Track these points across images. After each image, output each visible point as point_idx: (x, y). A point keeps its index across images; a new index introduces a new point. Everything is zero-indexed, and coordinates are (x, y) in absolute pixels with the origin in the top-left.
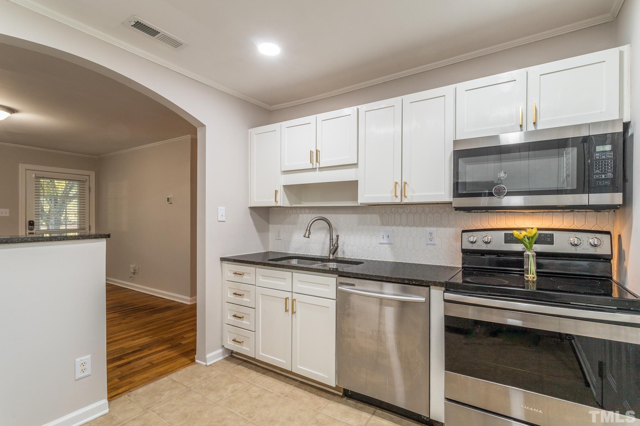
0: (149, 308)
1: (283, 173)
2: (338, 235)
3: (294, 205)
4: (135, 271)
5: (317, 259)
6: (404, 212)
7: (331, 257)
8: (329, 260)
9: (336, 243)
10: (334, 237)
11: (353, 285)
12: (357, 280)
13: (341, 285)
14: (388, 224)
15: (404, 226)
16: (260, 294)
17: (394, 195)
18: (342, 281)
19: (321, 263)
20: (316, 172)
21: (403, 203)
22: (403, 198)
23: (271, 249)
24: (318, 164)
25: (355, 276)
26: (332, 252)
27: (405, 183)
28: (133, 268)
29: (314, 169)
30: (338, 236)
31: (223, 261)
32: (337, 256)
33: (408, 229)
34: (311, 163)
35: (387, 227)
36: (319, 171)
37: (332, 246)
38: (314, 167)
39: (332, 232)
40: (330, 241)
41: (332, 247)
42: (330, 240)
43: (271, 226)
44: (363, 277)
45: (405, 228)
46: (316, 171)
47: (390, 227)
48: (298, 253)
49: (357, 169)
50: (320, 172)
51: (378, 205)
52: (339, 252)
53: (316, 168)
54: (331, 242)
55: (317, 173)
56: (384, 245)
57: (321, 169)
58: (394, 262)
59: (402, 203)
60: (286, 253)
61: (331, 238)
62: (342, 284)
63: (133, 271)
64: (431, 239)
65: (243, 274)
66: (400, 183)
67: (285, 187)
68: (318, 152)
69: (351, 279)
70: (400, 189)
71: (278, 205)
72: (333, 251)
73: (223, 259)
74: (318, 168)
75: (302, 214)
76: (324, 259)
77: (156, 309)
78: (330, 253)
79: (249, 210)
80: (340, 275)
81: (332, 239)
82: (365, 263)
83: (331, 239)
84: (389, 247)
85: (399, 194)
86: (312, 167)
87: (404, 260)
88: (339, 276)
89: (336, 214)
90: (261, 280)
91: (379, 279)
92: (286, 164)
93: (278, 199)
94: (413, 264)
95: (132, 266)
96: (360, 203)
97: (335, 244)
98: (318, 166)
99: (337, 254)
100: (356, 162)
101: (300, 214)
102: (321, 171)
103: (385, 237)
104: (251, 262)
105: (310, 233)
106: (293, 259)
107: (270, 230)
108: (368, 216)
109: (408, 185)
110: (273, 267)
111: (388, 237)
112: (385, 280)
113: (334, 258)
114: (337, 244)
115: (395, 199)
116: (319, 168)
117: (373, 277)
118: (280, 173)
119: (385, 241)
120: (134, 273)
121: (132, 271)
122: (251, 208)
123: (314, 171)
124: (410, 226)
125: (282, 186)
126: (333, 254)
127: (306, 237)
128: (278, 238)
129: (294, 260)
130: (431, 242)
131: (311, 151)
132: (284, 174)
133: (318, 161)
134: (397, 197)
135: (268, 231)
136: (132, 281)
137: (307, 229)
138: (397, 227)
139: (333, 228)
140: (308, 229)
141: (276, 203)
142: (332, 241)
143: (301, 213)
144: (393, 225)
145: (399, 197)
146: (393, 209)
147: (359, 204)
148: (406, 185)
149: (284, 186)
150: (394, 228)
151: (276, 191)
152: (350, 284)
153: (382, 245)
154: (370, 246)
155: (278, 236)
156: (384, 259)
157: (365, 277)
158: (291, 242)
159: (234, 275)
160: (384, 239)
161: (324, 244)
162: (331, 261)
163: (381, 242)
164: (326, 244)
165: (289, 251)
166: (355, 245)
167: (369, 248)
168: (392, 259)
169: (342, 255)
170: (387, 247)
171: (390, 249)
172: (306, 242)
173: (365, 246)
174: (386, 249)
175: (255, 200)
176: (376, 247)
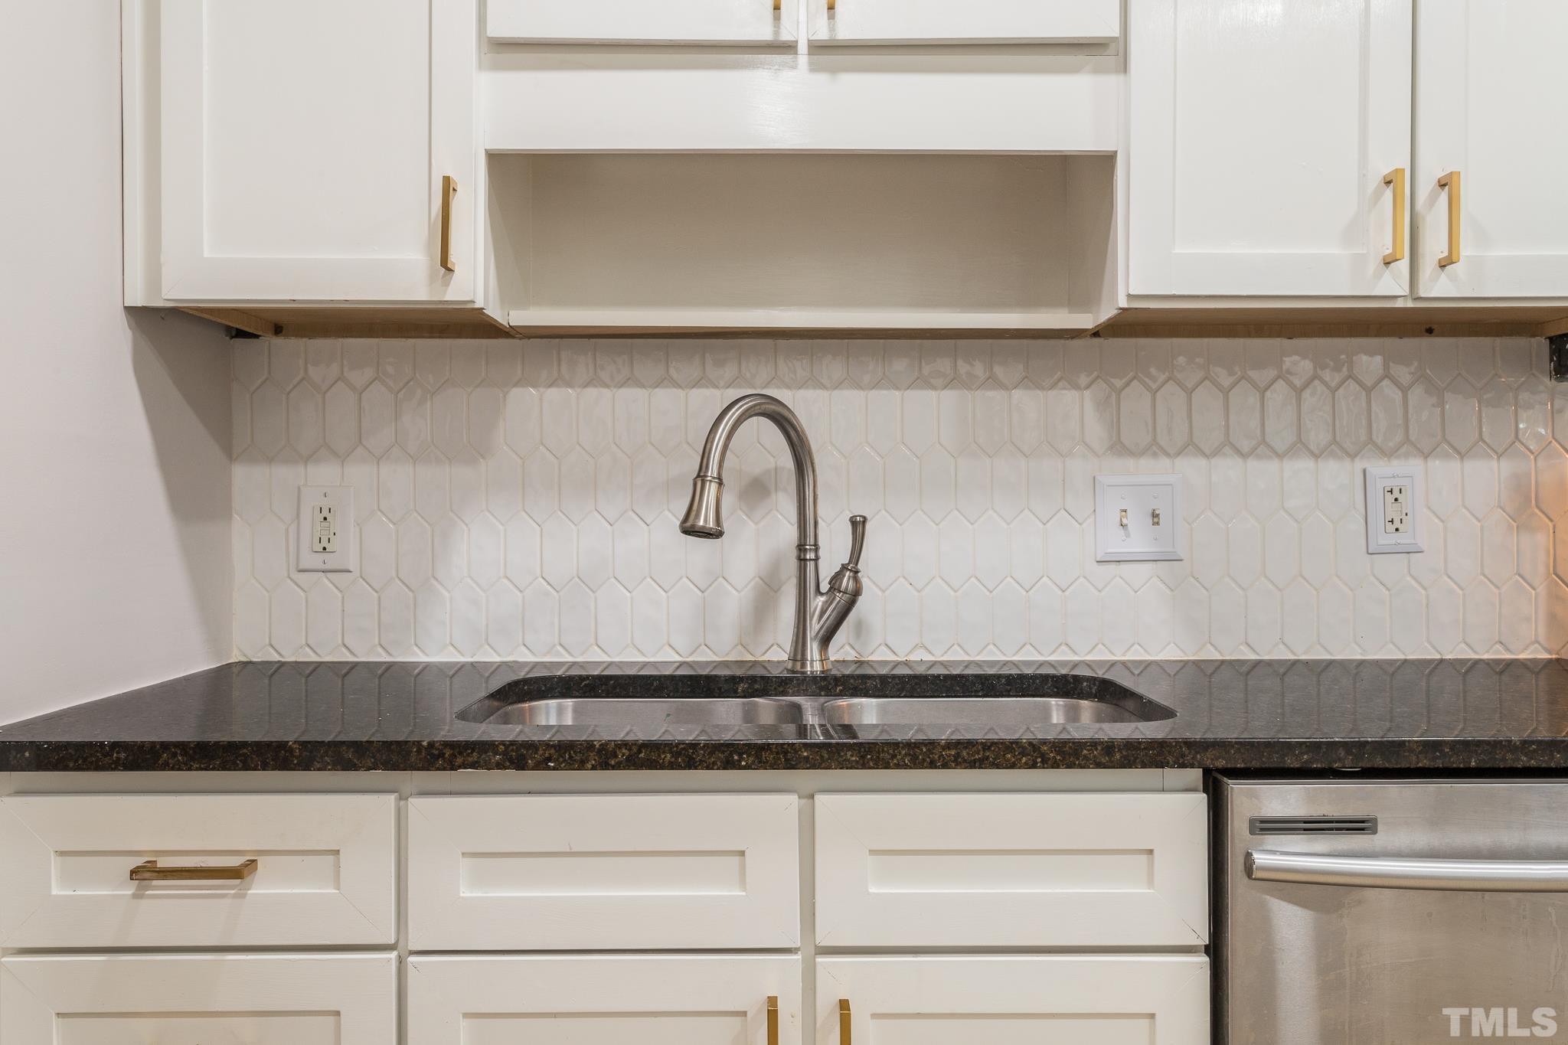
1: (493, 57)
2: (865, 519)
9: (844, 565)
11: (1360, 826)
12: (1394, 789)
14: (1153, 448)
15: (1246, 456)
22: (1428, 270)
25: (1380, 763)
26: (823, 632)
30: (858, 525)
33: (1265, 471)
35: (1145, 462)
36: (808, 68)
37: (818, 588)
39: (819, 500)
40: (802, 560)
41: (822, 595)
42: (801, 549)
43: (243, 475)
45: (1253, 464)
47: (1167, 462)
50: (817, 78)
54: (810, 566)
56: (1125, 566)
58: (1185, 663)
61: (809, 540)
62: (1271, 829)
64: (1397, 524)
67: (493, 168)
72: (829, 622)
79: (129, 333)
81: (816, 546)
83: (810, 546)
84: (1155, 580)
87: (1244, 648)
93: (458, 251)
97: (837, 577)
99: (855, 643)
103: (1138, 521)
108: (1028, 403)
111: (1155, 515)
114: (856, 572)
115: (1378, 276)
116: (824, 48)
118: (470, 53)
119: (1139, 541)
125: (481, 152)
130: (1402, 539)
135: (224, 508)
138: (1204, 463)
142: (816, 560)
144: (1180, 453)
145: (1404, 263)
150: (1190, 469)
152: (1332, 822)
153: (1113, 566)
154: (1042, 580)
155: (324, 543)
156: (1126, 651)
157: (1450, 759)
158: (437, 580)
159: (130, 892)
160: (1128, 535)
161: (716, 584)
162: (836, 685)
163: (1109, 551)
164: (725, 583)
165: (417, 645)
166: (940, 581)
167: (1030, 593)
168: (1174, 643)
169: (847, 647)
170: (1149, 580)
171: (1163, 586)
172: (549, 587)
173: (1009, 579)
174: (1136, 592)
175: (206, 254)
176: (1077, 582)
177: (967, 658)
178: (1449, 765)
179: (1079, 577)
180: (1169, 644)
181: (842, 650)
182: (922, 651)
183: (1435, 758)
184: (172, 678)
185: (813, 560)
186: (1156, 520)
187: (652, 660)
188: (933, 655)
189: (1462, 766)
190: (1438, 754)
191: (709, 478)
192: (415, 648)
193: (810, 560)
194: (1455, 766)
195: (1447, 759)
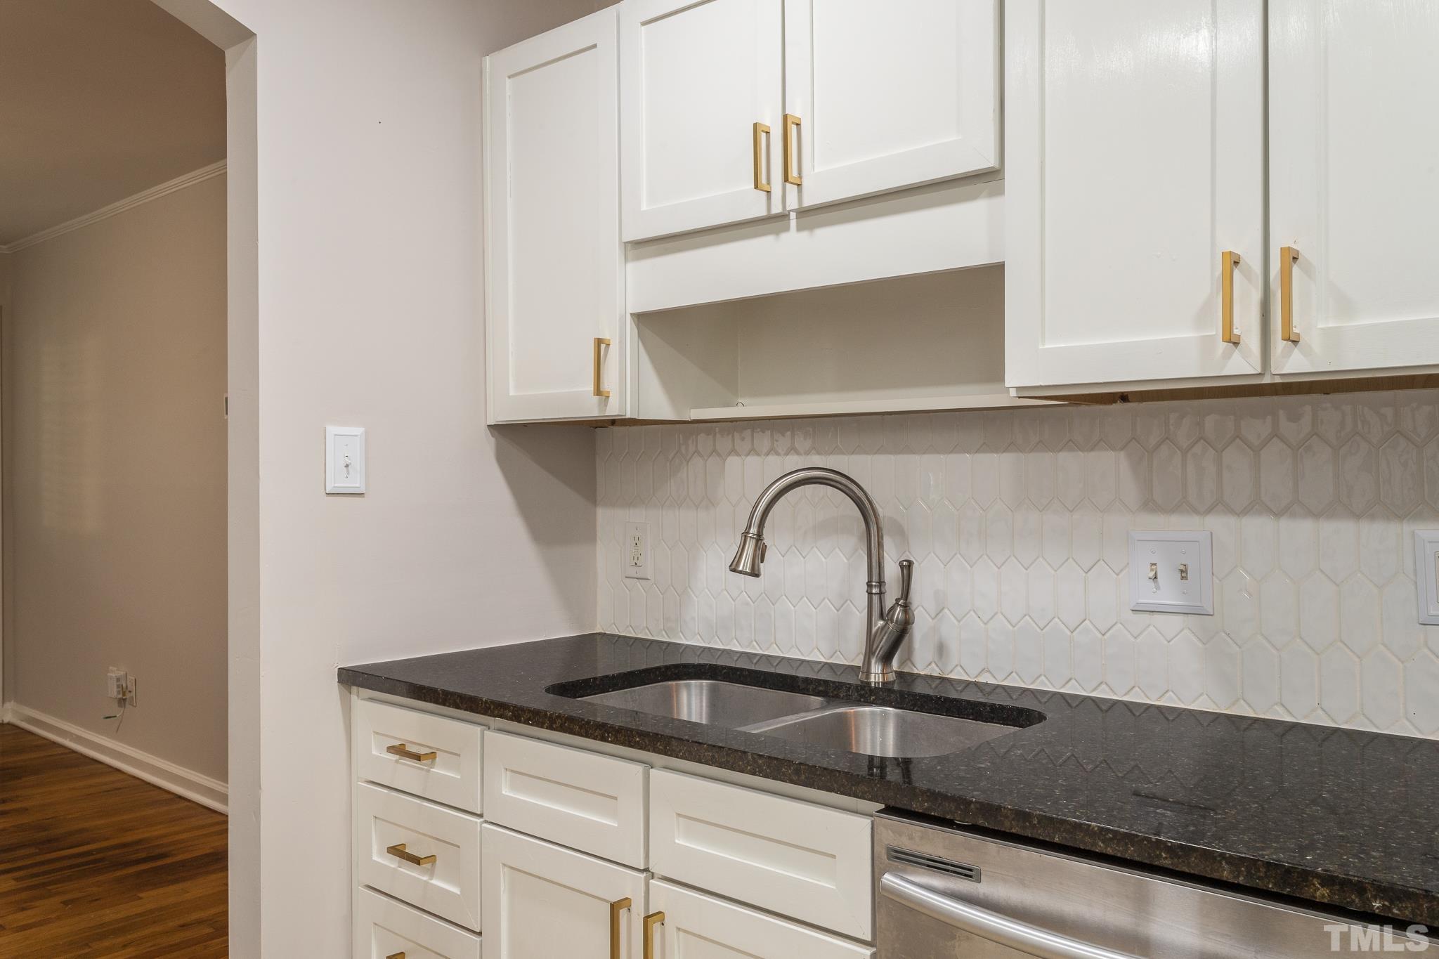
0: (143, 855)
1: (630, 254)
2: (910, 563)
3: (695, 414)
4: (124, 694)
5: (802, 686)
6: (1276, 434)
7: (877, 675)
8: (866, 694)
9: (897, 600)
10: (891, 571)
11: (967, 872)
12: (993, 847)
13: (900, 865)
14: (1181, 505)
15: (1278, 514)
16: (504, 865)
17: (1216, 330)
18: (906, 844)
19: (823, 708)
20: (784, 236)
21: (1278, 380)
22: (1279, 345)
23: (604, 623)
24: (792, 190)
25: (981, 822)
26: (879, 652)
27: (1292, 257)
28: (118, 680)
29: (772, 222)
30: (907, 568)
31: (354, 689)
32: (906, 670)
33: (1300, 530)
34: (756, 187)
35: (1175, 519)
36: (799, 229)
37: (882, 616)
38: (777, 209)
39: (880, 545)
40: (870, 594)
41: (881, 623)
42: (869, 585)
43: (603, 515)
44: (1028, 833)
45: (1285, 524)
46: (787, 229)
47: (1196, 519)
48: (722, 647)
49: (996, 201)
50: (805, 234)
51: (1124, 397)
52: (917, 644)
53: (784, 217)
54: (876, 599)
55: (793, 239)
56: (1157, 616)
57: (814, 215)
58: (1217, 717)
59: (1267, 380)
60: (669, 643)
61: (875, 578)
62: (903, 858)
63: (119, 692)
65: (432, 755)
66: (1253, 259)
67: (646, 320)
68: (793, 130)
69: (959, 837)
70: (1256, 296)
71: (613, 410)
72: (883, 644)
73: (352, 678)
74: (793, 215)
75: (738, 454)
76: (839, 686)
77: (168, 861)
78: (869, 653)
79: (493, 440)
80: (892, 803)
81: (881, 583)
82: (1049, 715)
83: (876, 582)
84: (1186, 631)
85: (1247, 323)
86: (762, 212)
87: (1279, 709)
88: (890, 810)
89: (900, 453)
90: (506, 792)
91: (1131, 853)
92: (644, 207)
93: (611, 382)
94: (1336, 730)
95: (115, 673)
96: (1019, 389)
97: (893, 609)
98: (792, 203)
99: (908, 658)
100: (990, 162)
101: (729, 454)
102: (811, 228)
103: (1168, 576)
104: (461, 696)
105: (761, 552)
106: (691, 678)
107: (599, 534)
108: (1070, 463)
109: (1308, 271)
110: (555, 730)
111: (1184, 573)
112: (1167, 863)
113: (891, 677)
114: (906, 607)
115: (1227, 356)
116: (803, 213)
117: (1087, 839)
118: (617, 252)
119: (1167, 595)
120: (122, 702)
121: (113, 692)
122: (505, 431)
123: (777, 232)
124: (1316, 514)
125: (629, 317)
126: (887, 659)
127: (740, 572)
128: (632, 572)
129: (693, 682)
131: (755, 125)
132: (638, 258)
133: (794, 172)
134: (1236, 344)
135: (590, 536)
136: (116, 734)
137: (746, 534)
138: (1232, 520)
139: (883, 524)
140: (754, 530)
141: (600, 404)
142: (881, 594)
143: (734, 452)
144: (1209, 511)
145: (1252, 341)
146: (1210, 422)
147: (1013, 393)
148: (1296, 270)
149: (642, 319)
150: (1218, 524)
151: (599, 342)
152: (948, 864)
153: (1146, 616)
154: (1083, 624)
155: (636, 561)
156: (1161, 697)
157: (1037, 830)
158: (691, 589)
159: (394, 759)
160: (1158, 588)
161: (845, 605)
162: (871, 695)
163: (1141, 601)
164: (852, 605)
165: (682, 633)
166: (1001, 616)
167: (1074, 633)
168: (1207, 695)
169: (933, 665)
170: (1181, 632)
171: (1194, 639)
172: (749, 599)
173: (1056, 619)
174: (1169, 642)
175: (512, 393)
176: (1114, 629)
177: (1023, 685)
178: (1037, 837)
179: (1116, 623)
180: (1201, 695)
181: (930, 667)
182: (988, 675)
183: (1024, 828)
184: (524, 642)
185: (877, 594)
186: (1184, 575)
187: (807, 659)
188: (996, 679)
189: (1047, 840)
190: (1027, 824)
191: (751, 535)
192: (681, 634)
193: (875, 594)
194: (1041, 838)
195: (1035, 831)
